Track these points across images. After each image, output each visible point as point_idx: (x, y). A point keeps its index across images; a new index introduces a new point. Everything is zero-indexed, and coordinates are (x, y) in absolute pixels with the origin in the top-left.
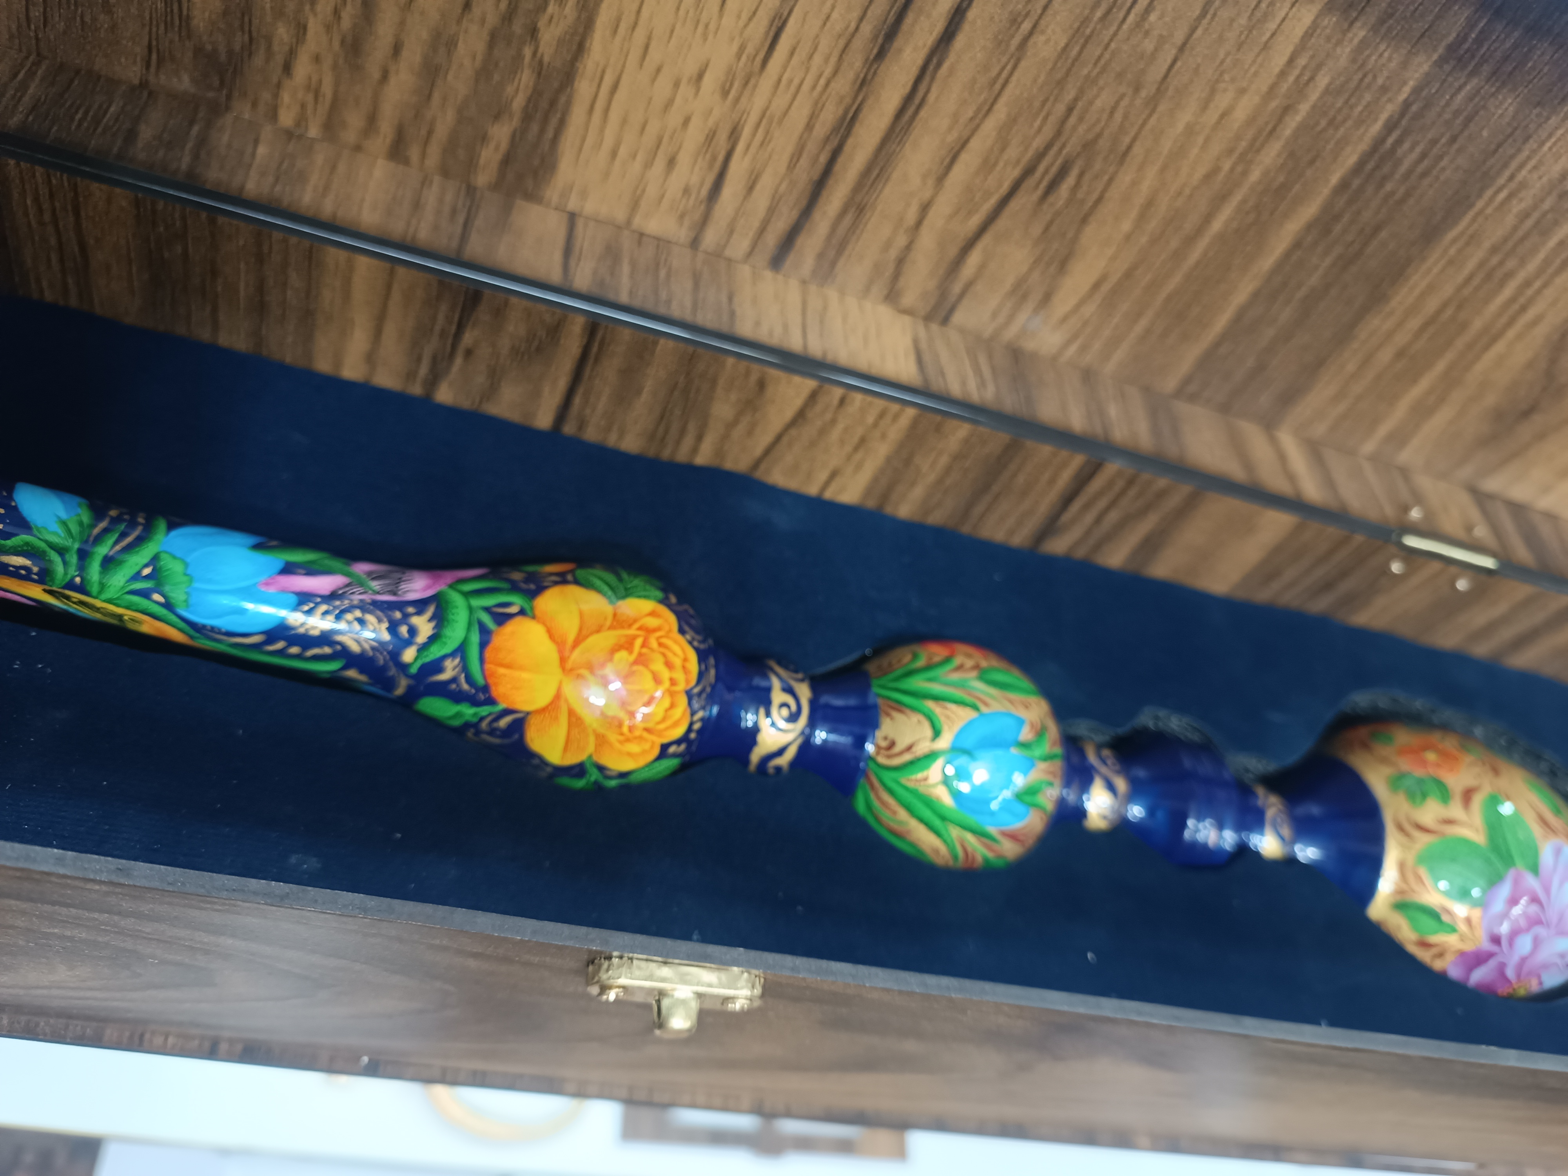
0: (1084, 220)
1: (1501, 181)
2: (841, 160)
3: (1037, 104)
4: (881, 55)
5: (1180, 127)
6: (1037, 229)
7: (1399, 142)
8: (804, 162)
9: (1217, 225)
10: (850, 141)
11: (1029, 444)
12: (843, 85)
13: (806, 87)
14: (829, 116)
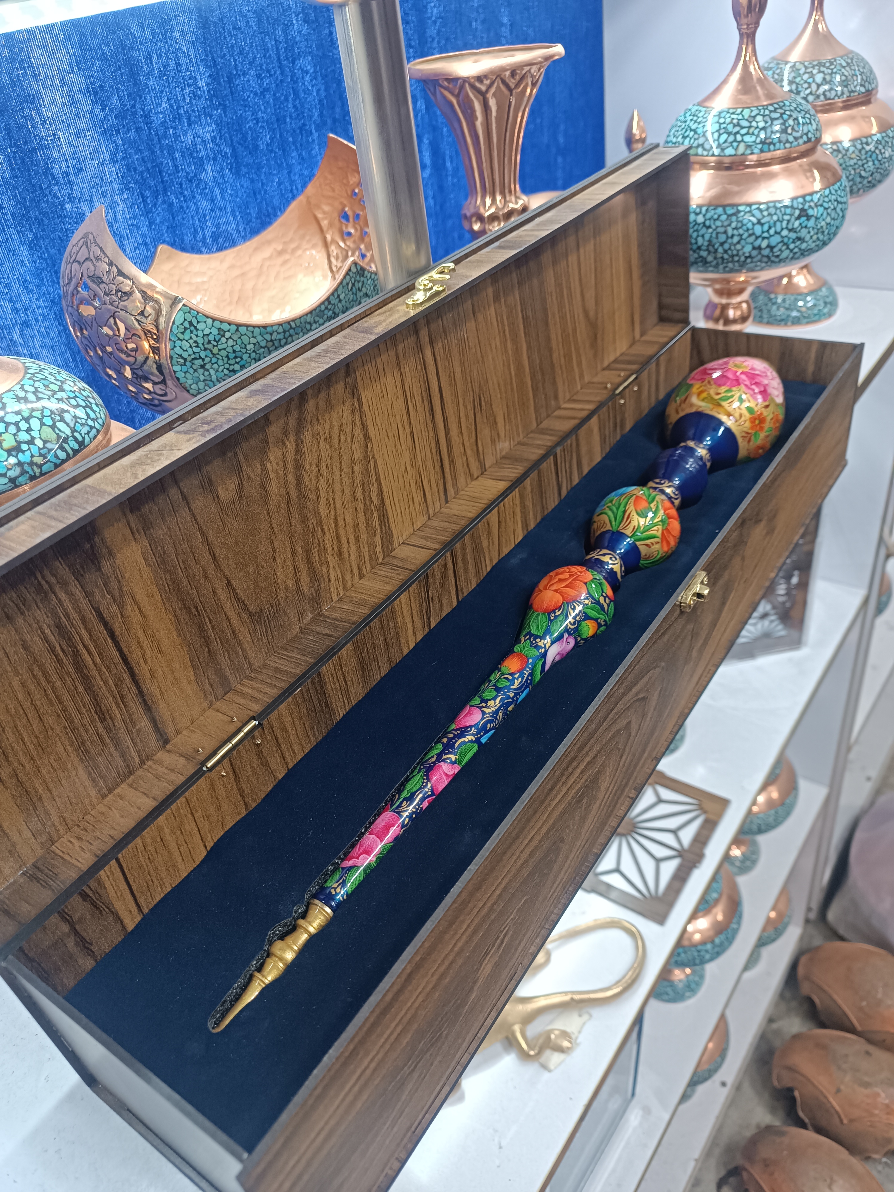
0: (491, 405)
1: (547, 296)
2: (442, 453)
3: (465, 390)
4: (433, 417)
5: (491, 361)
7: (526, 312)
8: (436, 464)
10: (440, 446)
11: (541, 467)
12: (431, 433)
13: (425, 444)
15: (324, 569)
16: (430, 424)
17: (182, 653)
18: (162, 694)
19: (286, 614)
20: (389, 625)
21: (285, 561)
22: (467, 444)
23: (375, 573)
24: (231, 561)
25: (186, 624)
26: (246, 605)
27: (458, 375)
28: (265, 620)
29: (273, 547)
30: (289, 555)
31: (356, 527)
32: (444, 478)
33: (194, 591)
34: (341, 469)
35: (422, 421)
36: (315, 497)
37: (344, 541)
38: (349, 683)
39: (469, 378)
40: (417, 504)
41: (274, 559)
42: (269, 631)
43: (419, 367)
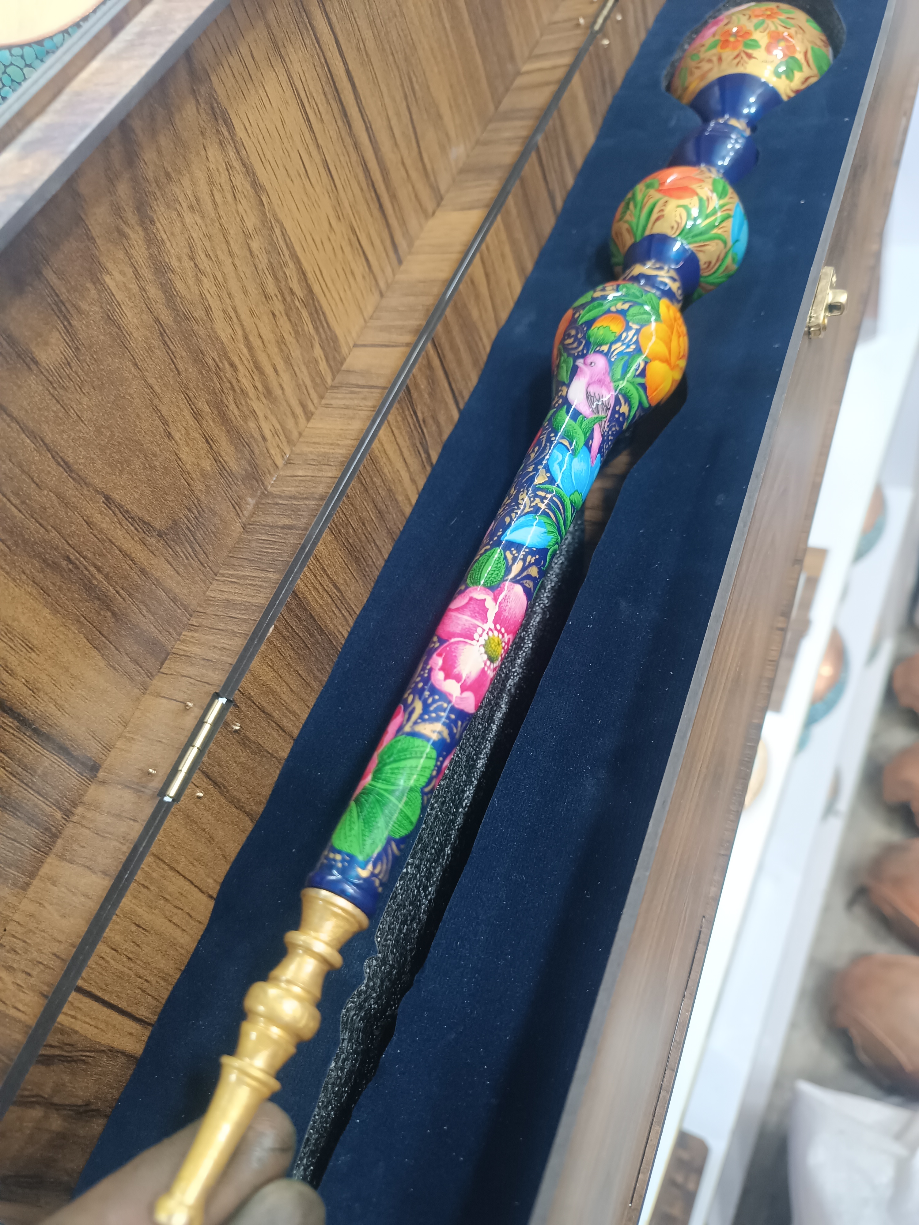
0: (428, 87)
2: (376, 186)
3: (386, 68)
4: (350, 126)
5: (412, 8)
6: (425, 115)
12: (353, 155)
13: (349, 175)
15: (252, 425)
16: (348, 141)
17: (71, 636)
18: (60, 708)
19: (214, 513)
20: (373, 483)
21: (187, 433)
22: (408, 162)
23: (328, 406)
24: (99, 464)
25: (60, 589)
26: (148, 524)
27: (371, 45)
28: (185, 535)
29: (162, 418)
30: (192, 422)
31: (281, 342)
32: (388, 225)
33: (54, 533)
34: (231, 253)
35: (335, 137)
36: (203, 313)
37: (269, 370)
38: (342, 587)
39: (387, 46)
40: (359, 278)
41: (170, 436)
42: (198, 548)
43: (308, 42)
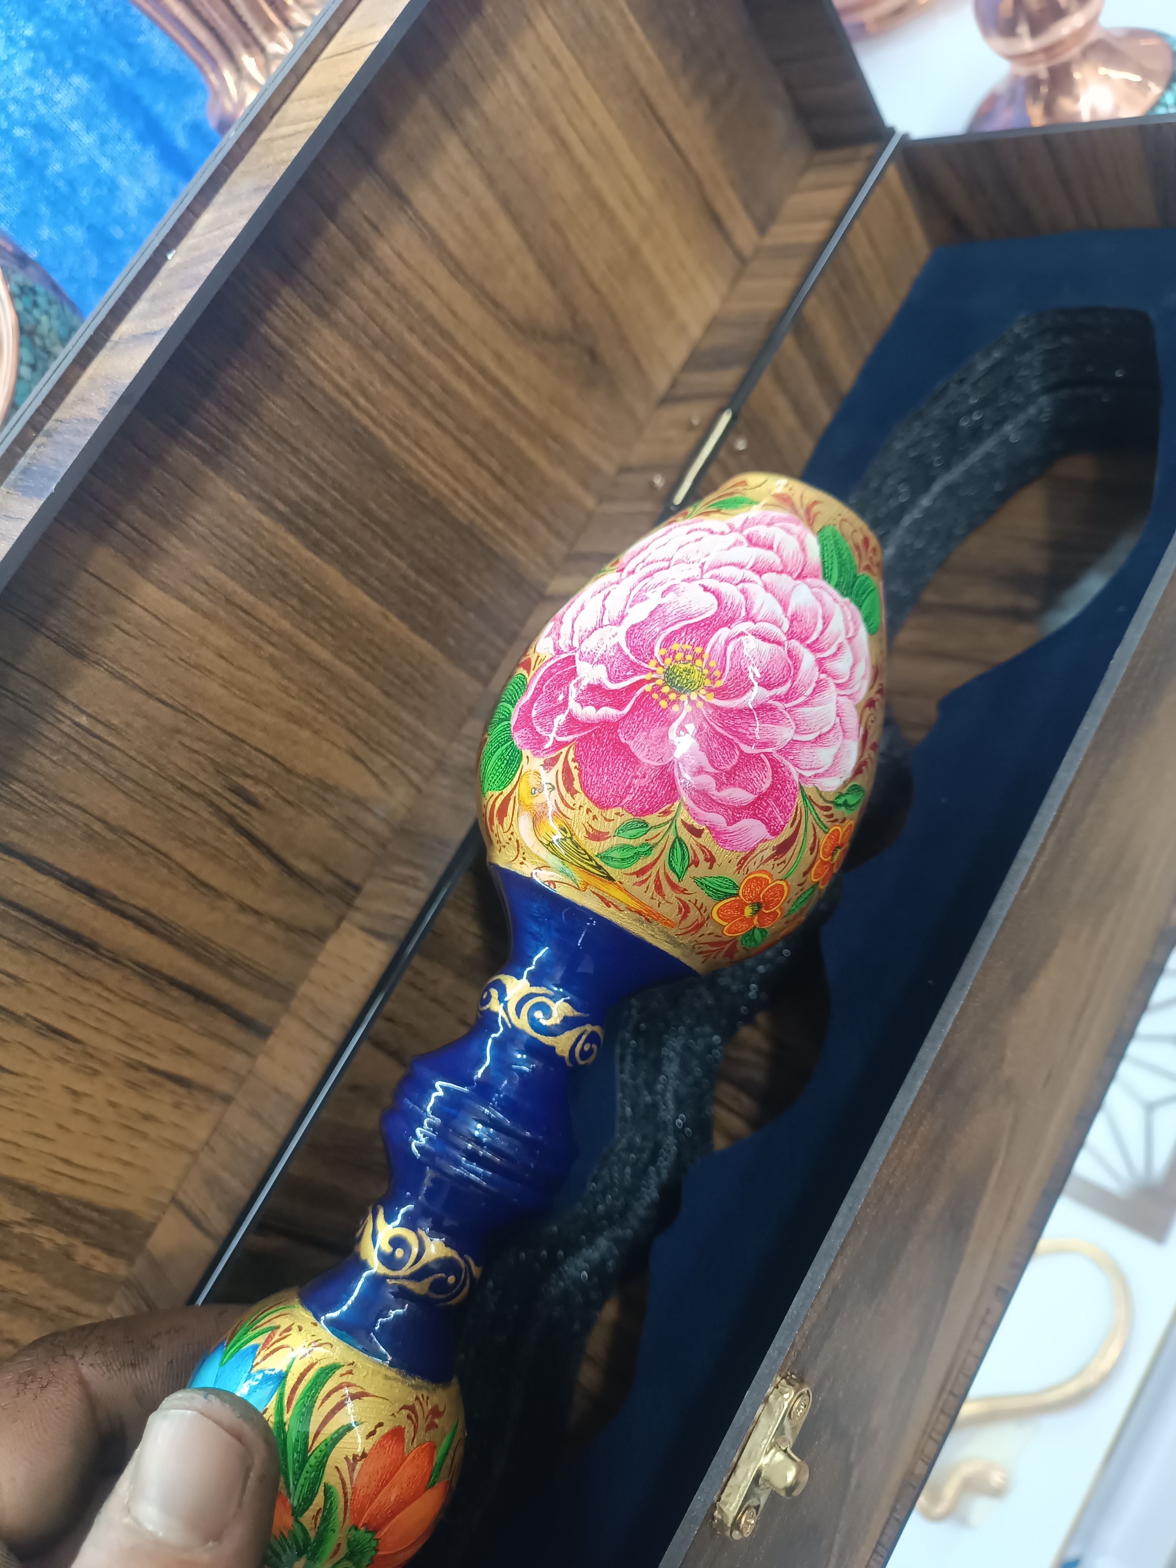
0: (289, 771)
1: (347, 403)
2: (180, 978)
3: (170, 816)
4: (93, 946)
5: (222, 692)
6: (289, 812)
7: (285, 500)
8: (175, 1009)
9: (324, 655)
10: (167, 971)
12: (113, 977)
13: (106, 1007)
14: (138, 988)
16: (94, 966)
22: (258, 900)
27: (119, 810)
35: (60, 984)
39: (164, 787)
40: (165, 1112)
